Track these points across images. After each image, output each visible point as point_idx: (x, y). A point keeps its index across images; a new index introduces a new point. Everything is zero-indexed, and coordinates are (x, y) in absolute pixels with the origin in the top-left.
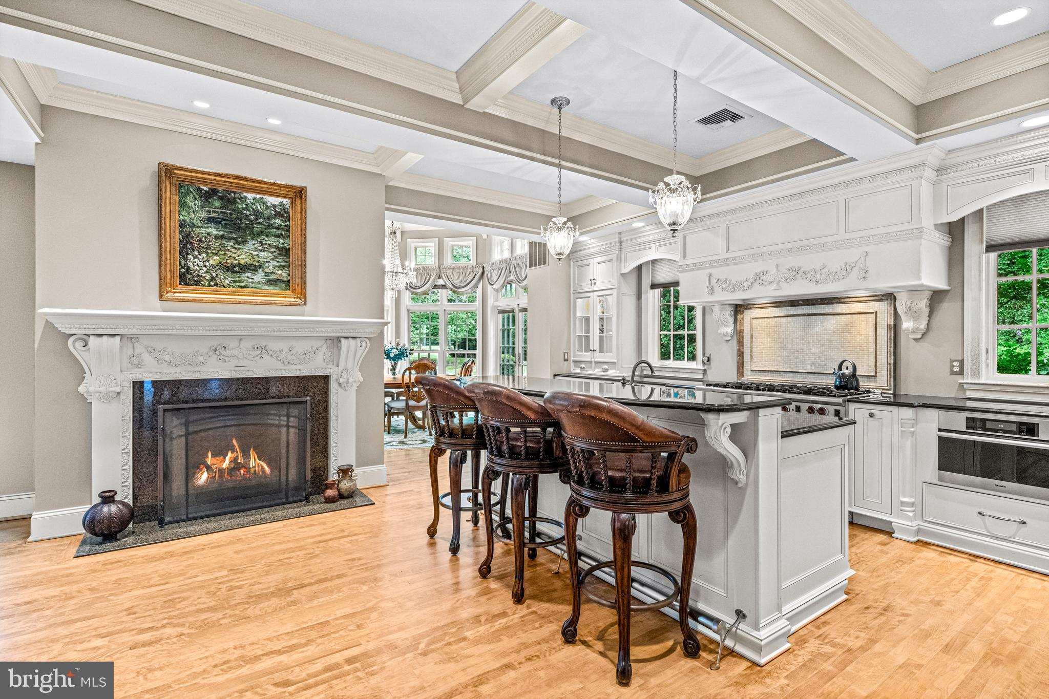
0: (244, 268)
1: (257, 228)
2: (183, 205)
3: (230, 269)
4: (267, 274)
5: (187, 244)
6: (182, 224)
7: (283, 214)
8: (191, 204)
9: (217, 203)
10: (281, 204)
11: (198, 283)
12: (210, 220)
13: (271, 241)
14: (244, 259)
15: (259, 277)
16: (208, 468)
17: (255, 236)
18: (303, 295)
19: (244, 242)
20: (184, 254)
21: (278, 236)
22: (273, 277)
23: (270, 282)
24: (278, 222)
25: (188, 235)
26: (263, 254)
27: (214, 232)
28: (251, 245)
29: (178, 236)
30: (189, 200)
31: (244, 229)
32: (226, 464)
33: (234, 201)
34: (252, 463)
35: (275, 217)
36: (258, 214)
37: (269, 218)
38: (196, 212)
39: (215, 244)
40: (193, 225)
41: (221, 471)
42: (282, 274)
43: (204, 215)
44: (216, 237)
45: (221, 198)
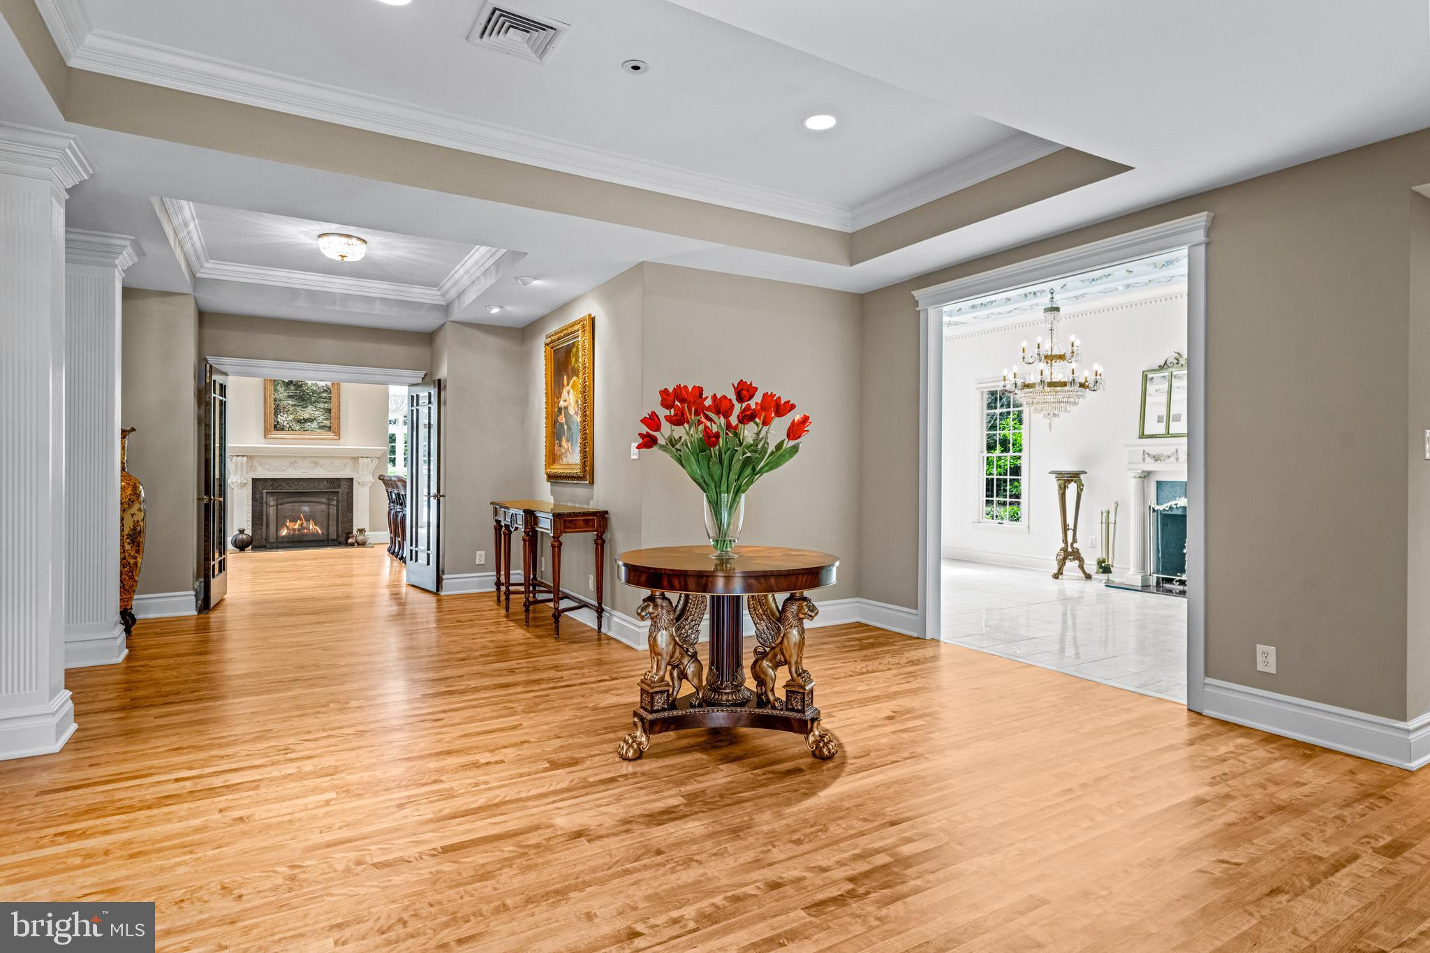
0: (306, 421)
1: (313, 399)
2: (276, 390)
3: (299, 421)
4: (319, 423)
5: (277, 410)
6: (275, 400)
7: (327, 390)
8: (279, 389)
9: (293, 388)
10: (326, 385)
11: (283, 429)
12: (289, 397)
13: (321, 405)
14: (306, 416)
15: (315, 425)
16: (287, 527)
17: (312, 403)
18: (338, 434)
19: (306, 407)
20: (276, 414)
21: (325, 403)
22: (321, 425)
23: (320, 427)
24: (325, 395)
25: (278, 405)
26: (316, 413)
27: (291, 402)
28: (310, 408)
29: (273, 406)
30: (279, 388)
31: (306, 401)
32: (297, 526)
33: (301, 386)
34: (311, 527)
35: (323, 392)
36: (314, 392)
37: (320, 393)
38: (282, 393)
39: (291, 409)
40: (280, 400)
41: (294, 530)
42: (327, 423)
43: (286, 394)
44: (292, 405)
45: (295, 385)
